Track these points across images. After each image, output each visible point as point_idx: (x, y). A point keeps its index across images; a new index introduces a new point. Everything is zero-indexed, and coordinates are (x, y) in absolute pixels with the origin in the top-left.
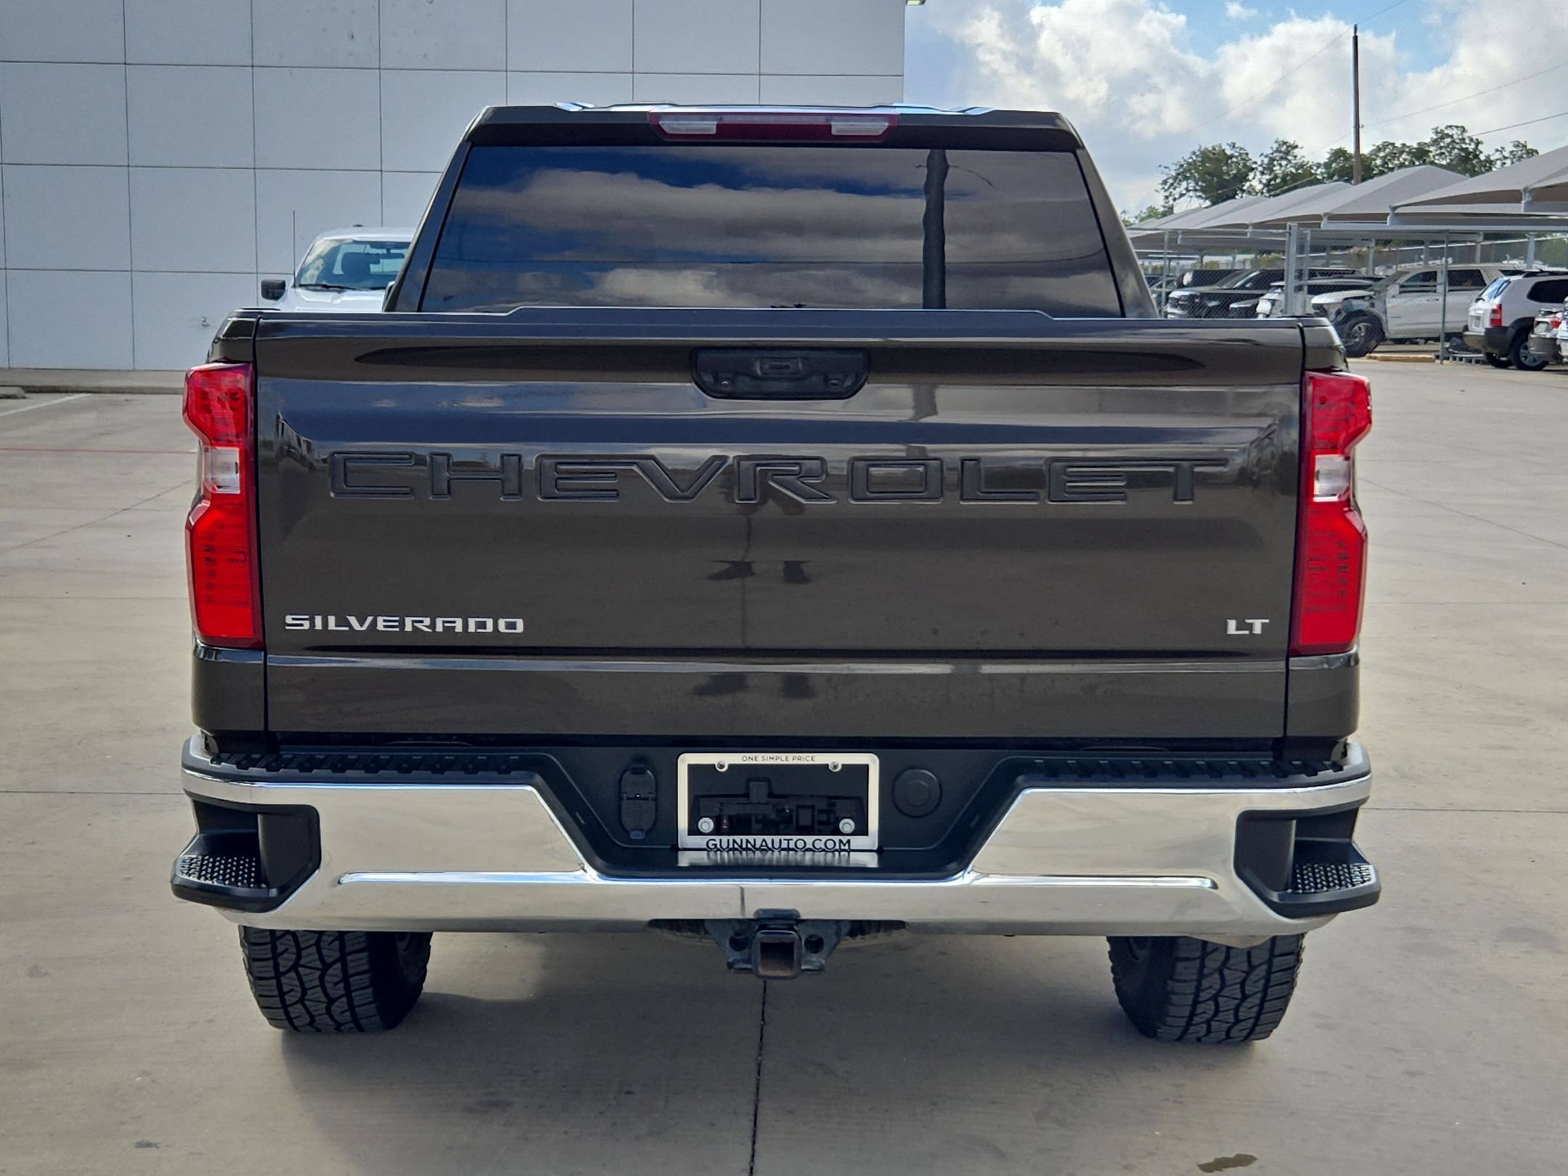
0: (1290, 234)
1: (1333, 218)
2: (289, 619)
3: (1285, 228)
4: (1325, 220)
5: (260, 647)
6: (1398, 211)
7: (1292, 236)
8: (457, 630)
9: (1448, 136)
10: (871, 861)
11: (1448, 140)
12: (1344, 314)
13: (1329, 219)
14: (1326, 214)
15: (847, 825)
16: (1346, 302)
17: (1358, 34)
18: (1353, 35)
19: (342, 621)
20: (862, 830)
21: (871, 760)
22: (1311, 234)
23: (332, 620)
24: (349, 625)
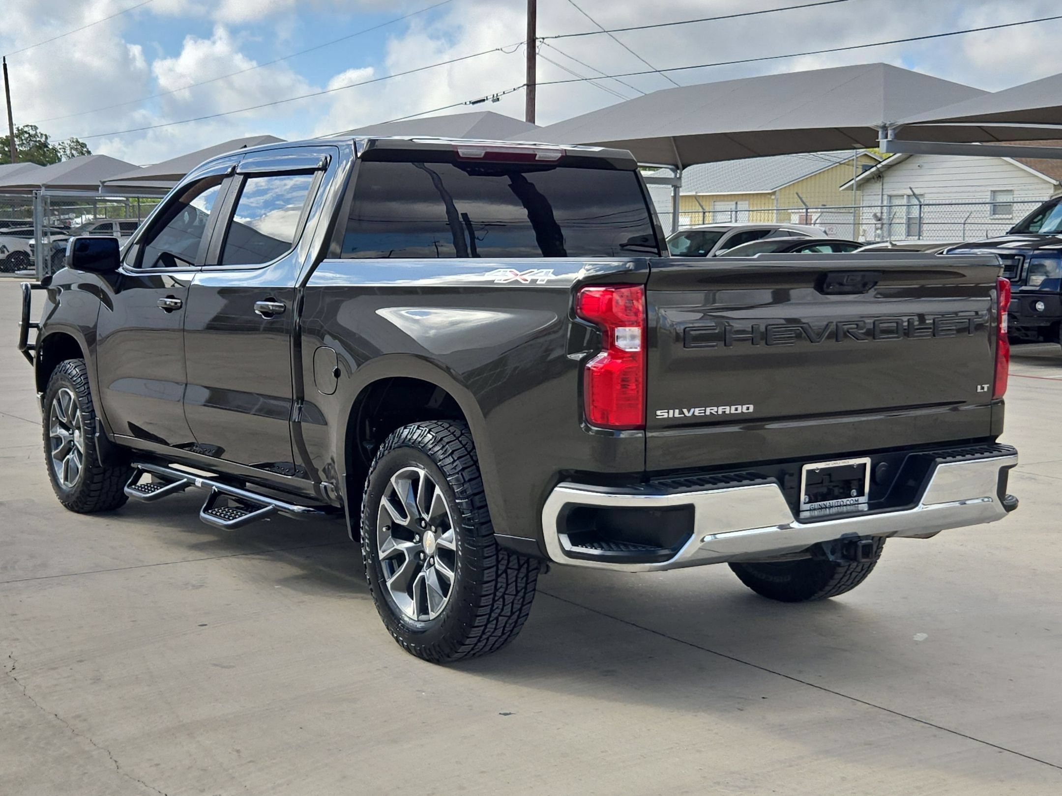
0: (36, 198)
1: (48, 187)
2: (659, 413)
3: (32, 194)
4: (43, 189)
5: (643, 428)
6: (105, 184)
7: (38, 200)
8: (726, 413)
9: (26, 132)
10: (865, 507)
11: (27, 135)
12: (54, 251)
13: (46, 188)
14: (43, 185)
15: (854, 492)
16: (55, 243)
17: (6, 63)
18: (3, 63)
19: (681, 412)
20: (861, 493)
21: (867, 460)
22: (50, 199)
23: (677, 411)
24: (684, 414)
